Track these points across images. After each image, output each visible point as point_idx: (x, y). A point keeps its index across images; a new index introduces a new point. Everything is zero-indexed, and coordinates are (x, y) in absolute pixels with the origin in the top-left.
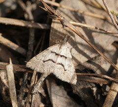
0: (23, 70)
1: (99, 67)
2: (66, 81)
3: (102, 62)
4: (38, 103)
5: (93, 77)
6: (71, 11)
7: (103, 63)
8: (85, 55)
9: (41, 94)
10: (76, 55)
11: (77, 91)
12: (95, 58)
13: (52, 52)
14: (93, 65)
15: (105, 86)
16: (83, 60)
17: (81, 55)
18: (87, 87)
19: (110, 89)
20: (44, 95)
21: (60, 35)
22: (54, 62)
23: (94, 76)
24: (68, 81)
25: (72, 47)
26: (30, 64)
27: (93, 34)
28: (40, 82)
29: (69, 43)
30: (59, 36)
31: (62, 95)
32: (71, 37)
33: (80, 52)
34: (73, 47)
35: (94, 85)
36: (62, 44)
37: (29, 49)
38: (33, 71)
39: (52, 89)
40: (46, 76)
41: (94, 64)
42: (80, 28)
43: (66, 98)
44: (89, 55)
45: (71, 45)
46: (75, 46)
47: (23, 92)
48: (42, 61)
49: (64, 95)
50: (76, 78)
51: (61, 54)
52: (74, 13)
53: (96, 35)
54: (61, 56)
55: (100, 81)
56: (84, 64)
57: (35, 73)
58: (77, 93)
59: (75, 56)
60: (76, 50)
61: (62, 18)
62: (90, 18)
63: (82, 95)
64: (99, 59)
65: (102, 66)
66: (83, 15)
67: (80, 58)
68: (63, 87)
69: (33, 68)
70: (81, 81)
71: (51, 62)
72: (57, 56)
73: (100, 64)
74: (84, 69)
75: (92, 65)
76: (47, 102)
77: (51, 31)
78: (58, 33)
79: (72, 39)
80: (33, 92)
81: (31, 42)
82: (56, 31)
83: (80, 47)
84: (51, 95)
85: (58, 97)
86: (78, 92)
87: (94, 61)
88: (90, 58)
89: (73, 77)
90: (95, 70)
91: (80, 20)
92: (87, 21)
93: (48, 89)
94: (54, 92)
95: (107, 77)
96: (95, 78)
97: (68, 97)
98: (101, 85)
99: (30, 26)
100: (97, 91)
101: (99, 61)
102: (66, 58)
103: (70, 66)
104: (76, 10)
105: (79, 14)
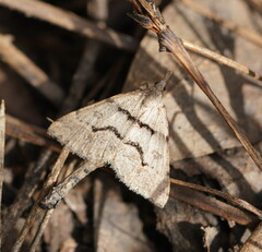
0: (40, 141)
1: (238, 178)
2: (140, 192)
3: (249, 166)
4: (60, 236)
5: (214, 200)
6: (206, 19)
7: (252, 169)
8: (208, 136)
9: (74, 215)
10: (186, 131)
11: (166, 226)
12: (236, 150)
13: (120, 109)
14: (225, 168)
15: (240, 229)
16: (199, 147)
17: (197, 136)
18: (193, 221)
19: (249, 240)
20: (83, 219)
21: (158, 72)
22: (119, 136)
23: (218, 198)
24: (146, 195)
25: (178, 109)
26: (57, 129)
27: (247, 89)
28: (73, 181)
29: (174, 96)
30: (153, 73)
31: (128, 230)
32: (184, 82)
33: (199, 127)
34: (183, 111)
35: (215, 222)
36: (150, 94)
37: (73, 90)
38: (61, 147)
39: (107, 209)
40: (91, 167)
41: (228, 167)
42: (214, 66)
43: (137, 239)
44: (219, 139)
45: (179, 103)
46: (189, 109)
47: (26, 197)
48: (89, 128)
49: (133, 229)
50: (168, 190)
51: (143, 120)
52: (211, 24)
53: (253, 93)
54: (142, 125)
55: (230, 214)
56: (201, 161)
57: (65, 155)
58: (166, 233)
59: (180, 133)
60: (189, 119)
61: (163, 27)
62: (250, 46)
63: (177, 239)
64: (243, 157)
65: (245, 175)
66: (233, 35)
67: (194, 142)
68: (135, 210)
69: (62, 140)
70: (182, 202)
71: (112, 134)
72: (130, 122)
73: (241, 170)
74: (197, 172)
75: (220, 168)
76: (86, 239)
77: (138, 56)
78: (152, 66)
79: (183, 87)
80: (47, 202)
81: (81, 76)
82: (150, 59)
83: (201, 114)
84: (99, 222)
85: (117, 233)
86: (169, 231)
87: (228, 159)
88: (219, 147)
89: (160, 186)
90: (224, 182)
91: (221, 44)
92: (239, 51)
93: (96, 206)
94: (110, 216)
95: (246, 205)
96: (218, 202)
97: (143, 237)
98: (232, 224)
99: (88, 32)
100: (217, 237)
101: (241, 160)
102: (153, 132)
103: (158, 156)
104: (218, 17)
105: (224, 31)
